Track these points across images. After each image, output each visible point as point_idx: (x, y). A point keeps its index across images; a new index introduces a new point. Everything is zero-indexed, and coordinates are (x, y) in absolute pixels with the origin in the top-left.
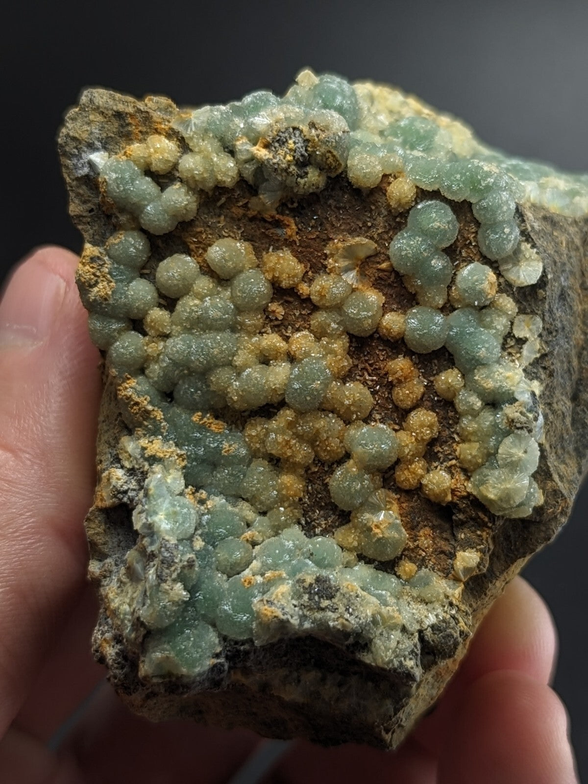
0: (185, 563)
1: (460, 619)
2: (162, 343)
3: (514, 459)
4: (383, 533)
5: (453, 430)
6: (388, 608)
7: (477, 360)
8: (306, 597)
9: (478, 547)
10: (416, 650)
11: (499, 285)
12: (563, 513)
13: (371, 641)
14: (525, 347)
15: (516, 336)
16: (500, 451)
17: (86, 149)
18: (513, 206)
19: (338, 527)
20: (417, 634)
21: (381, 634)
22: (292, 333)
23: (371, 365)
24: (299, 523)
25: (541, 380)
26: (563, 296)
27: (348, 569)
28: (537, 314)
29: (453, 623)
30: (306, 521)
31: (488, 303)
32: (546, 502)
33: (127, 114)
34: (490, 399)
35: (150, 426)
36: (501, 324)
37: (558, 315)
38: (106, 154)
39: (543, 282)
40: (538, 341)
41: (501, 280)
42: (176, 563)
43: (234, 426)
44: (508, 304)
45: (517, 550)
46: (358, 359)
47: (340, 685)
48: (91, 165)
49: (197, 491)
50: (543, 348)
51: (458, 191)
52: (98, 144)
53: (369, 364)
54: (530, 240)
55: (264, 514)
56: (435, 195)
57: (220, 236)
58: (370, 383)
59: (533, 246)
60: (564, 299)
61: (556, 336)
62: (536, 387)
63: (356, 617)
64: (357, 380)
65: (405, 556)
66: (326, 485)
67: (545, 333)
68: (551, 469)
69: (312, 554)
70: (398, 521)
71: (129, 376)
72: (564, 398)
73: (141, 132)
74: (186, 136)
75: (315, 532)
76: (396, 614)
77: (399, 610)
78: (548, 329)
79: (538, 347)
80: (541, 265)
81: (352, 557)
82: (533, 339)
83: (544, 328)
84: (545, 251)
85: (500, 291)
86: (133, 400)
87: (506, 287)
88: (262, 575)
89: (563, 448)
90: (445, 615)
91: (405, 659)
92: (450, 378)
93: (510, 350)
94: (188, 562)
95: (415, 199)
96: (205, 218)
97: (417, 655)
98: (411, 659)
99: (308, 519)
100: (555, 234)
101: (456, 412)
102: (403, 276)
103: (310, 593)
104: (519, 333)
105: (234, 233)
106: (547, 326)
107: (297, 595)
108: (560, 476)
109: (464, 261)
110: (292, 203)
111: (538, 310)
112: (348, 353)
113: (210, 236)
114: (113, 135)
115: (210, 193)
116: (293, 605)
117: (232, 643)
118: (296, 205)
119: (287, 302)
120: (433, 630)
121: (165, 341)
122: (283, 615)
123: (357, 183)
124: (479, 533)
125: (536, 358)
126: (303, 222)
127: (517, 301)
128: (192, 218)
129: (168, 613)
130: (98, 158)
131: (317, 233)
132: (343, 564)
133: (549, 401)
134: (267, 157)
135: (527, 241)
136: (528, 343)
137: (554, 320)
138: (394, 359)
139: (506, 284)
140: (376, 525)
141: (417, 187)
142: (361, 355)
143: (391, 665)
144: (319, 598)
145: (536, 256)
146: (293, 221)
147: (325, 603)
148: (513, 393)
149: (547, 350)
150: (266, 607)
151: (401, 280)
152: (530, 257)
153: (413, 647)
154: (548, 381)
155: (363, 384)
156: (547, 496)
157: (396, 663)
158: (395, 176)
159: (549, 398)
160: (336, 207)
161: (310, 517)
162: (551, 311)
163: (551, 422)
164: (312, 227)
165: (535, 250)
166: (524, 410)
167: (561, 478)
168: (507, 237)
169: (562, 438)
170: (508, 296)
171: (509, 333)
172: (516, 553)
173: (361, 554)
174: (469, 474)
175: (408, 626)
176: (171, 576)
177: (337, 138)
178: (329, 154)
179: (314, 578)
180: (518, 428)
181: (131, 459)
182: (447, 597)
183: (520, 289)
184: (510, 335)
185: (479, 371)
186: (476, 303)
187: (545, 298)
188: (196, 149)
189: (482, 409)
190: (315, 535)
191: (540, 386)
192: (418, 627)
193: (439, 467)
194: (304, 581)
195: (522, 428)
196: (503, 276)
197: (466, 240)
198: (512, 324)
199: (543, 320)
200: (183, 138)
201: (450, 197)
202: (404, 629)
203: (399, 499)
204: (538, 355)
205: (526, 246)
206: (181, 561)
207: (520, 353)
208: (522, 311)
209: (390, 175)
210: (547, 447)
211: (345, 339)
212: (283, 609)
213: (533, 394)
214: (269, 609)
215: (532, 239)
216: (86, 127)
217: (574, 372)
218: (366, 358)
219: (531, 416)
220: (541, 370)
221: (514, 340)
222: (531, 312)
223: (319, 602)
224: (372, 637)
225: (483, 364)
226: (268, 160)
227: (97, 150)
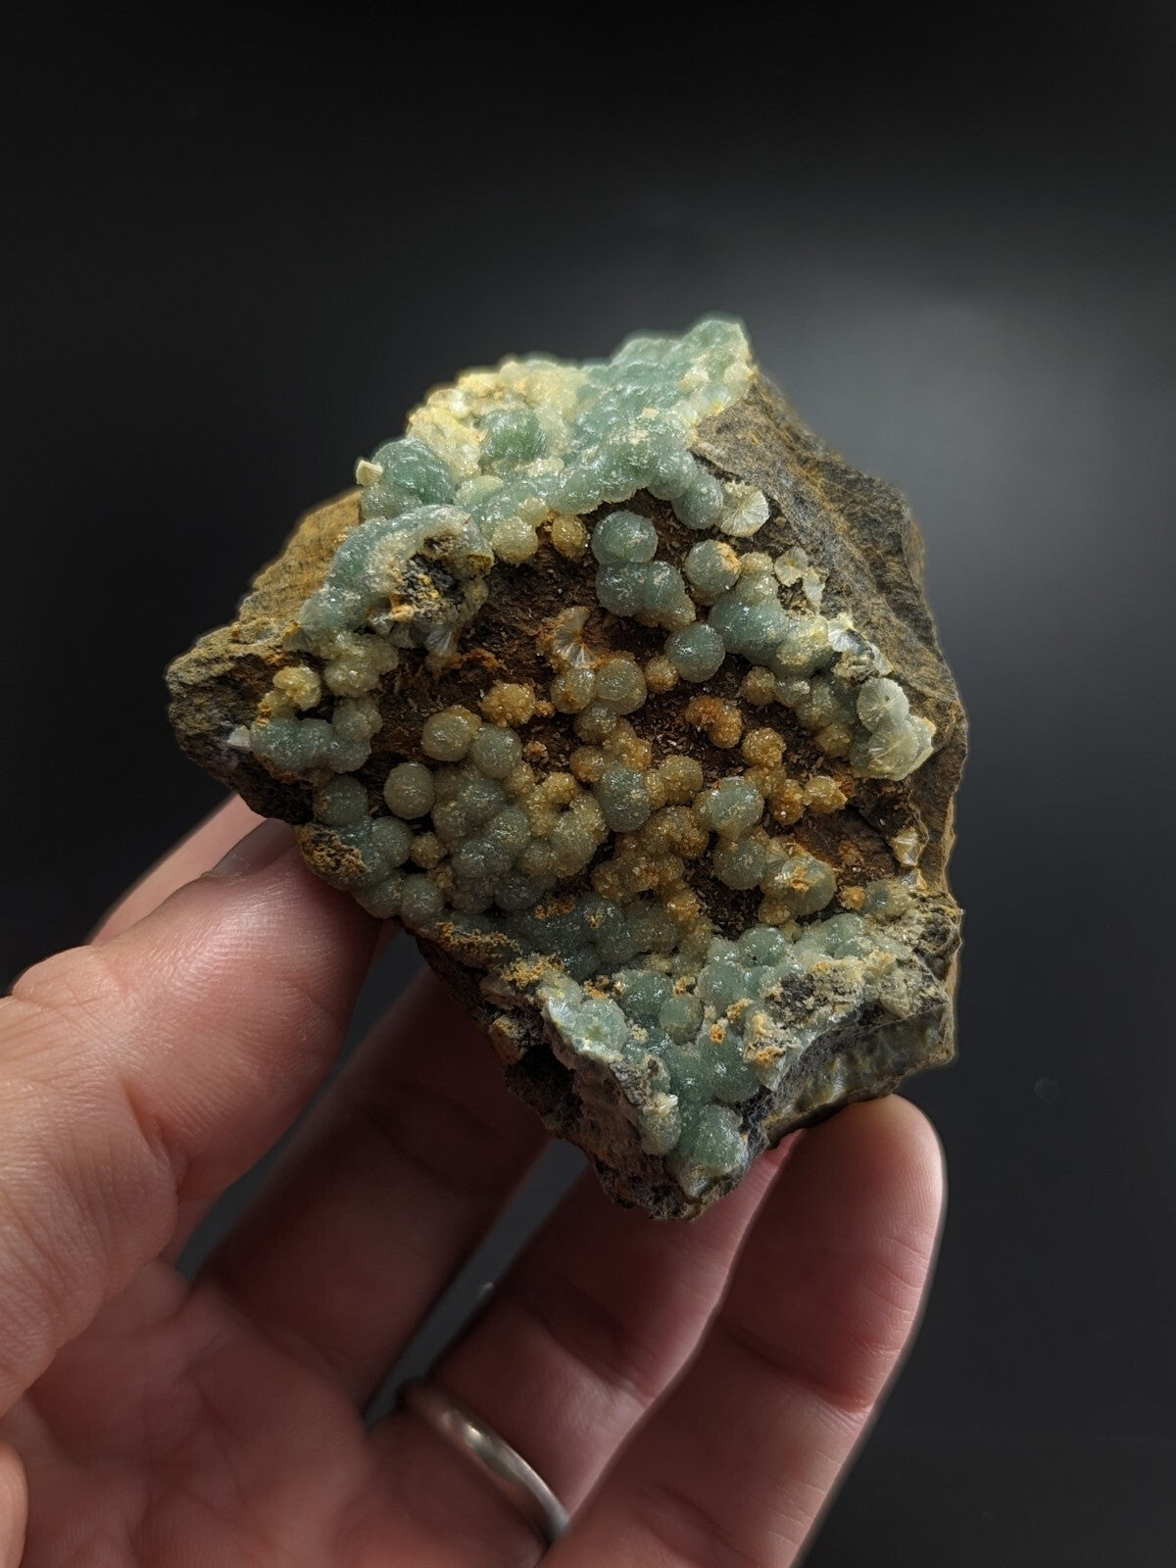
0: (649, 1071)
1: (943, 907)
2: (448, 869)
3: (881, 715)
4: (807, 884)
5: (796, 729)
6: (871, 956)
7: (771, 645)
8: (787, 1012)
9: (906, 822)
10: (926, 974)
11: (734, 548)
12: (959, 721)
13: (878, 1000)
14: (806, 588)
15: (789, 586)
16: (861, 718)
17: (218, 739)
18: (689, 459)
19: (757, 908)
20: (915, 958)
21: (884, 987)
22: (568, 758)
23: (669, 729)
24: (716, 933)
25: (844, 608)
26: (800, 501)
27: (800, 942)
28: (792, 546)
29: (938, 916)
30: (721, 926)
31: (737, 577)
32: (938, 725)
33: (229, 672)
34: (811, 671)
35: (500, 956)
36: (765, 587)
37: (809, 525)
38: (243, 728)
39: (775, 509)
40: (812, 570)
41: (733, 541)
42: (640, 1077)
43: (580, 891)
44: (759, 560)
45: (942, 790)
46: (652, 732)
47: (870, 1051)
48: (234, 750)
49: (594, 981)
50: (823, 574)
51: (626, 487)
52: (226, 724)
53: (666, 730)
54: (730, 476)
55: (675, 951)
56: (605, 509)
57: (423, 722)
58: (680, 747)
59: (738, 480)
60: (802, 502)
61: (824, 549)
62: (846, 620)
63: (850, 993)
64: (666, 754)
65: (842, 885)
66: (715, 879)
67: (812, 557)
68: (919, 688)
69: (754, 959)
70: (812, 858)
71: (441, 924)
72: (873, 600)
73: (259, 679)
74: (310, 650)
75: (737, 930)
76: (883, 956)
77: (881, 949)
78: (812, 550)
79: (817, 577)
80: (760, 493)
81: (794, 928)
82: (807, 575)
83: (808, 553)
84: (751, 473)
85: (740, 553)
86: (465, 945)
87: (743, 546)
88: (724, 1015)
89: (909, 651)
90: (925, 915)
91: (923, 991)
92: (759, 682)
93: (793, 604)
94: (650, 1068)
95: (587, 529)
96: (393, 714)
97: (930, 977)
98: (928, 986)
99: (722, 923)
100: (740, 437)
101: (787, 709)
102: (634, 616)
103: (788, 1004)
104: (788, 580)
105: (432, 706)
106: (810, 548)
107: (777, 1016)
108: (929, 685)
109: (681, 553)
110: (468, 632)
111: (790, 540)
112: (639, 736)
113: (413, 729)
114: (234, 704)
115: (380, 687)
116: (782, 1028)
117: (749, 1104)
118: (473, 631)
119: (538, 733)
120: (926, 940)
121: (450, 863)
122: (781, 1047)
123: (517, 560)
124: (896, 808)
125: (824, 590)
126: (494, 643)
127: (763, 549)
128: (381, 726)
129: (671, 1130)
130: (239, 738)
131: (517, 642)
132: (790, 942)
133: (865, 621)
134: (412, 612)
135: (728, 480)
136: (805, 583)
137: (811, 535)
138: (687, 705)
139: (740, 542)
140: (794, 882)
141: (580, 516)
142: (652, 726)
143: (915, 1009)
144: (801, 1002)
145: (748, 487)
146: (483, 650)
147: (810, 1002)
148: (831, 649)
149: (826, 571)
150: (759, 1052)
151: (634, 622)
152: (743, 493)
153: (921, 973)
154: (851, 601)
155: (675, 754)
156: (934, 718)
157: (919, 1003)
158: (548, 522)
159: (863, 618)
160: (513, 600)
161: (721, 920)
162: (802, 530)
163: (883, 640)
164: (507, 640)
165: (743, 482)
166: (855, 658)
167: (932, 686)
168: (709, 497)
169: (902, 642)
170: (751, 552)
171: (780, 588)
172: (942, 795)
173: (799, 916)
174: (845, 760)
175: (903, 957)
176: (645, 1094)
177: (467, 537)
178: (472, 559)
179: (780, 985)
180: (863, 682)
181: (507, 1000)
182: (914, 896)
183: (757, 535)
184: (782, 589)
185: (780, 653)
186: (727, 588)
187: (788, 523)
188: (332, 657)
189: (812, 688)
190: (740, 933)
191: (848, 615)
192: (910, 949)
193: (811, 775)
194: (772, 997)
195: (867, 678)
196: (731, 536)
197: (669, 530)
198: (775, 576)
199: (803, 546)
200: (307, 654)
201: (620, 499)
202: (900, 963)
203: (795, 837)
204: (824, 586)
205: (732, 487)
206: (643, 1072)
207: (805, 598)
208: (775, 555)
209: (543, 524)
210: (898, 668)
211: (626, 724)
212: (776, 1042)
213: (850, 633)
214: (763, 1052)
215: (731, 473)
216: (199, 716)
217: (863, 564)
218: (659, 726)
219: (864, 658)
220: (837, 598)
221: (789, 591)
222: (785, 548)
223: (804, 1006)
224: (876, 997)
225: (781, 643)
226: (416, 614)
227: (231, 730)
